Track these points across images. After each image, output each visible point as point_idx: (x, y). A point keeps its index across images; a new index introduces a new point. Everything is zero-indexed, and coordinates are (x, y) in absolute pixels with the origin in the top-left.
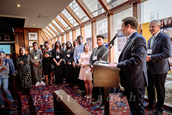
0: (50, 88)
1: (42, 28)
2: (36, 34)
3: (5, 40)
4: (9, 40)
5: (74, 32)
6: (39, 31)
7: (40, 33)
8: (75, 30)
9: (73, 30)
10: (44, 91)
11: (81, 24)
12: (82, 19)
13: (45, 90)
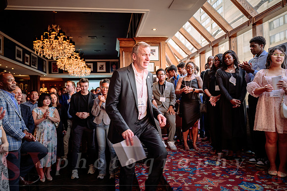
0: (191, 155)
1: (167, 37)
2: (156, 48)
3: (98, 70)
4: (105, 70)
5: (233, 40)
6: (162, 43)
7: (163, 46)
8: (235, 36)
9: (230, 38)
10: (178, 158)
11: (256, 17)
12: (258, 7)
13: (181, 157)
